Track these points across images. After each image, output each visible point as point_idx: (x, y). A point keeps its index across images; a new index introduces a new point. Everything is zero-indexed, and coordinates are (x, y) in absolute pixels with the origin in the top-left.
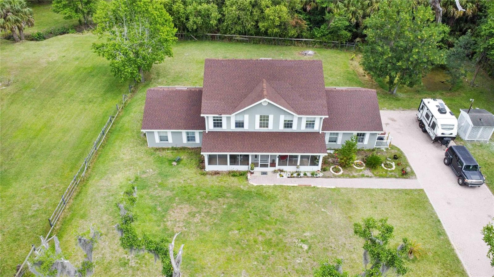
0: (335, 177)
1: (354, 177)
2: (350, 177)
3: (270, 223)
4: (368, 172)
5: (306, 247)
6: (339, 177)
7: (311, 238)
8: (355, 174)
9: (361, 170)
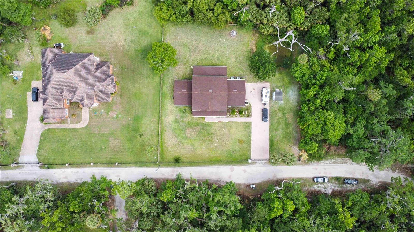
0: (229, 117)
1: (234, 117)
2: (233, 117)
3: (210, 134)
4: (238, 115)
5: (218, 141)
6: (230, 117)
7: (219, 138)
8: (235, 116)
9: (237, 115)
